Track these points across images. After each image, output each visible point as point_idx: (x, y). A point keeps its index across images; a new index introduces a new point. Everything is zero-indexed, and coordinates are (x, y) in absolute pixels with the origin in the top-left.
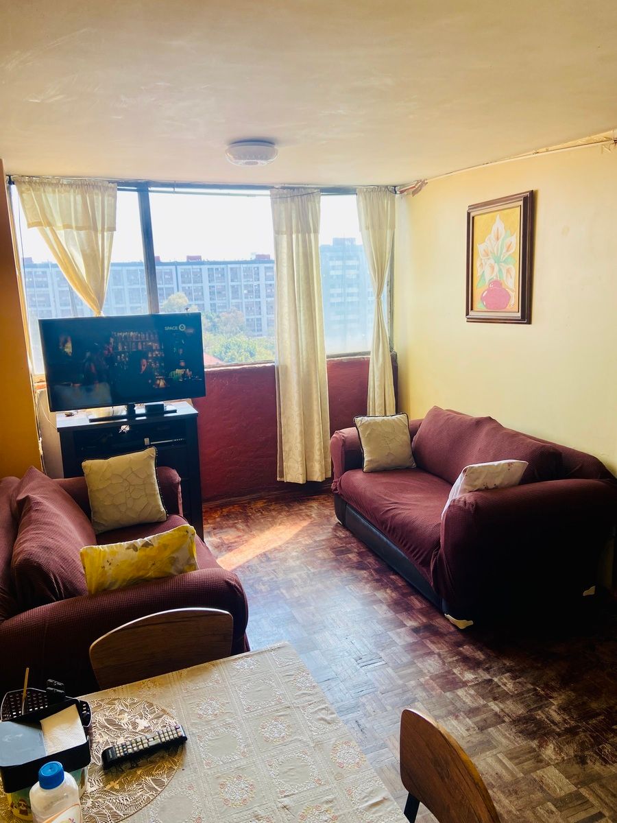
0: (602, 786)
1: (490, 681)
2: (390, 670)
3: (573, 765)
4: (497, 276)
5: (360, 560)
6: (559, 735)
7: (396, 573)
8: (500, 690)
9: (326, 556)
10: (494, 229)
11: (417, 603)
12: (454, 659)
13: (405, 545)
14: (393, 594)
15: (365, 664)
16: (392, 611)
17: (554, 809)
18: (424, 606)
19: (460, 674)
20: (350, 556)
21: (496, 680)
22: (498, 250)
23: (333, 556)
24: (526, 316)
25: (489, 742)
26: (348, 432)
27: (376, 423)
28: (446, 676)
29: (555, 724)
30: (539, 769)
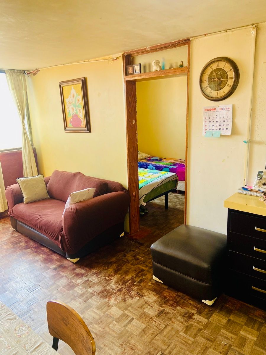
0: (133, 308)
1: (88, 280)
2: (44, 290)
3: (121, 303)
4: (75, 113)
5: (26, 245)
6: (115, 293)
7: (44, 246)
8: (92, 283)
9: (8, 247)
10: (72, 92)
11: (55, 257)
12: (73, 276)
13: (47, 233)
14: (44, 256)
15: (32, 290)
16: (43, 264)
17: (116, 323)
18: (58, 258)
19: (75, 281)
20: (21, 244)
21: (90, 279)
22: (74, 101)
23: (12, 246)
24: (89, 129)
25: (89, 305)
26: (14, 186)
27: (28, 181)
28: (69, 284)
29: (114, 289)
30: (109, 309)
